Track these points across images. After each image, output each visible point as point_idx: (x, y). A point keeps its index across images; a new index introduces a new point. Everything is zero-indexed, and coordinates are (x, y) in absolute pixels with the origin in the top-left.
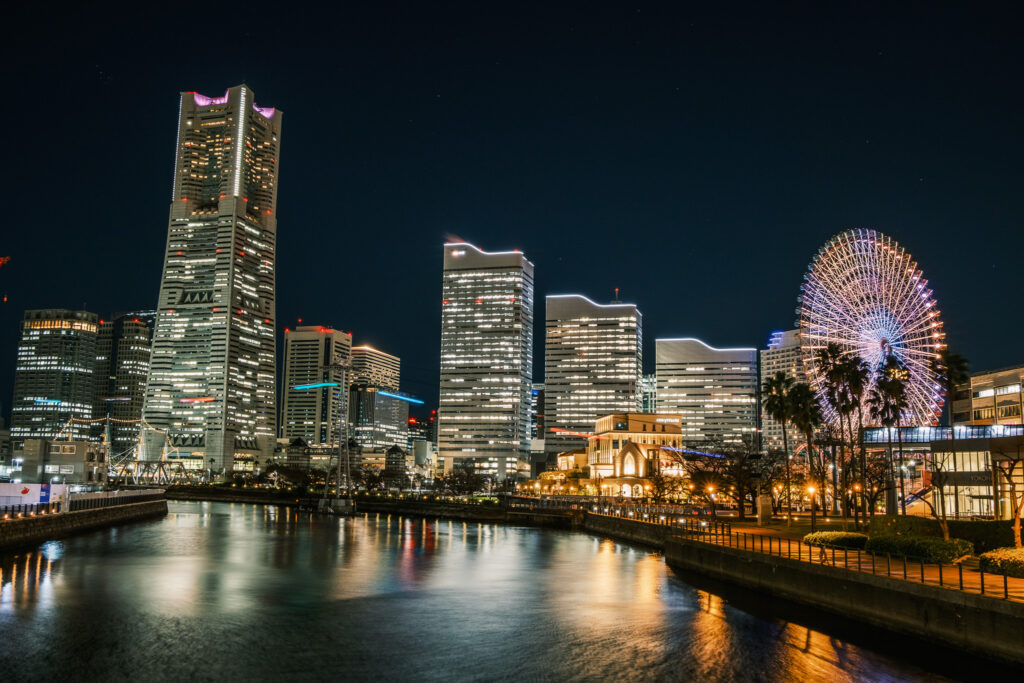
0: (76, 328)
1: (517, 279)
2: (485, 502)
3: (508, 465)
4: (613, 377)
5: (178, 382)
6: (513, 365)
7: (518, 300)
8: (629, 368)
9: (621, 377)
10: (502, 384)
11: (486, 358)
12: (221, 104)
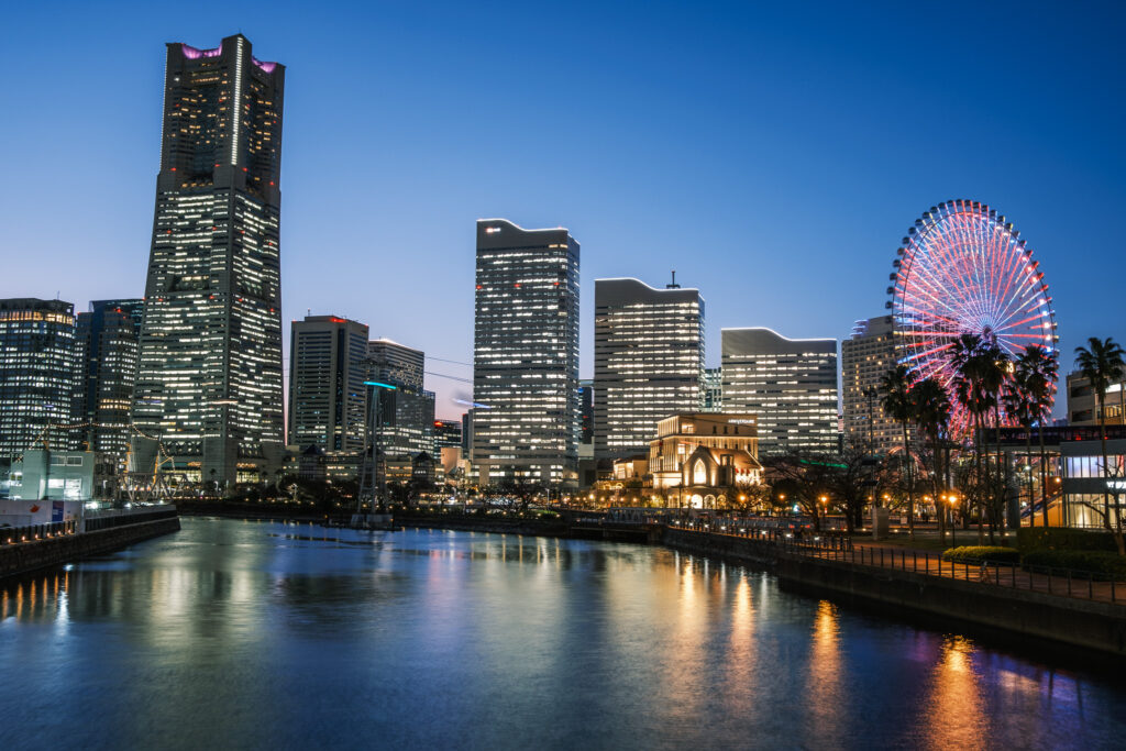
0: (50, 320)
1: (561, 260)
2: (544, 516)
3: (553, 474)
4: (671, 372)
5: (171, 382)
6: (558, 359)
7: (564, 284)
8: (691, 362)
9: (682, 372)
10: (545, 381)
11: (526, 352)
12: (213, 57)
